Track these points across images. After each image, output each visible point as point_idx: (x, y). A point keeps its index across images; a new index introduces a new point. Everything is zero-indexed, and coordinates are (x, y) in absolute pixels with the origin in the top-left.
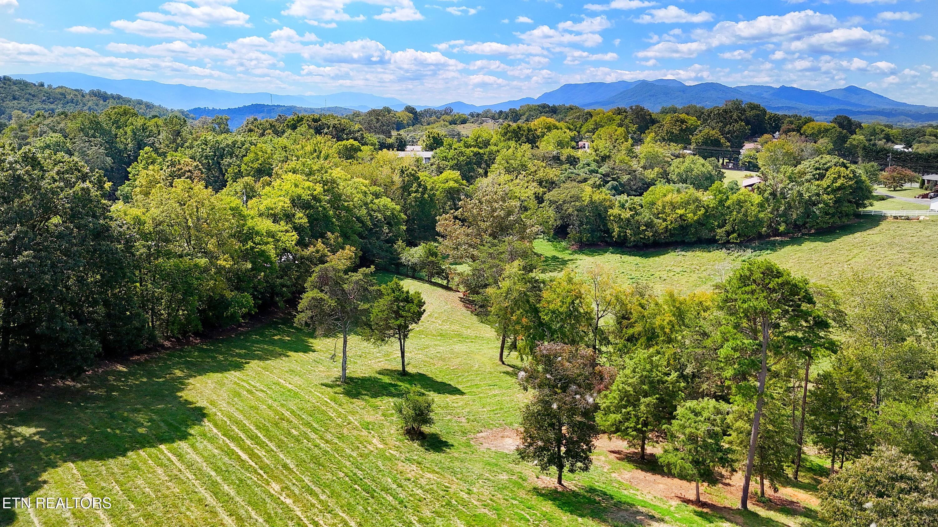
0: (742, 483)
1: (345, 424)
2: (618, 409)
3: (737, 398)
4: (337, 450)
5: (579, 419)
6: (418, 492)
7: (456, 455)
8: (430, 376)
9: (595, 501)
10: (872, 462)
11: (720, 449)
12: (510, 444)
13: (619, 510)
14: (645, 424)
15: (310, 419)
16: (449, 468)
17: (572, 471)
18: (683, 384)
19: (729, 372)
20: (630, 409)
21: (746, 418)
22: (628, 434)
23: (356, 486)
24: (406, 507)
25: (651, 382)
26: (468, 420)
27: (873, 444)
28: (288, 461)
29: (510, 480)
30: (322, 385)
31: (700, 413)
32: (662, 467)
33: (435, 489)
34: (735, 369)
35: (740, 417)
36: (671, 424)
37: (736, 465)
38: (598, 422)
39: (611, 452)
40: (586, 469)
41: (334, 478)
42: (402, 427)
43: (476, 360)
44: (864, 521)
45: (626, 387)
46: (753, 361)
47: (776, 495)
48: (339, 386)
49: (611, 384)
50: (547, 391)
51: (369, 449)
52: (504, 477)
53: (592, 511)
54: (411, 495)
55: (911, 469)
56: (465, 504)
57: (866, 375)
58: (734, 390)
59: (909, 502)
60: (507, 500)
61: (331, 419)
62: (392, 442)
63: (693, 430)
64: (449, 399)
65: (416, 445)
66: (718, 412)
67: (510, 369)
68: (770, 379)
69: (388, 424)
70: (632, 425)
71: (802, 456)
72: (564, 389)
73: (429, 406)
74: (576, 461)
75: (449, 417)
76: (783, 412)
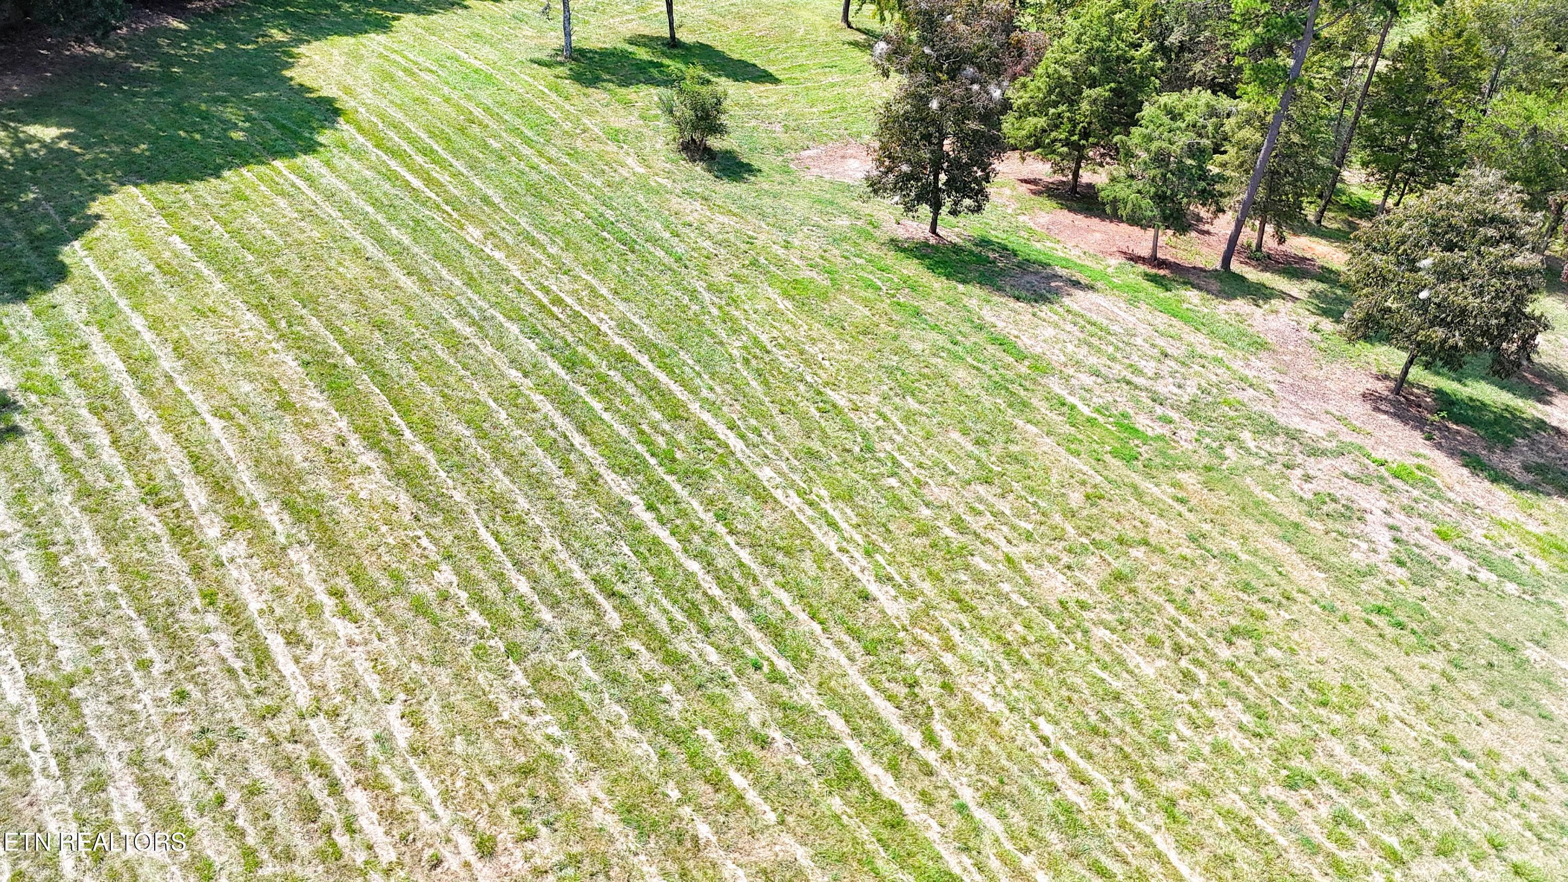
0: (1229, 230)
1: (578, 131)
2: (1043, 107)
3: (1249, 89)
4: (568, 175)
5: (973, 125)
6: (705, 244)
7: (766, 186)
8: (720, 49)
9: (988, 260)
10: (1451, 195)
11: (1203, 175)
12: (856, 170)
13: (1025, 272)
14: (1085, 135)
15: (518, 122)
16: (754, 208)
17: (954, 213)
18: (1160, 64)
19: (1245, 42)
20: (1062, 108)
21: (1257, 124)
22: (1053, 152)
23: (605, 234)
24: (686, 267)
25: (1105, 61)
26: (786, 129)
27: (1460, 166)
28: (490, 192)
29: (852, 227)
30: (532, 61)
31: (1181, 115)
32: (1104, 204)
33: (733, 240)
34: (1256, 35)
35: (1248, 122)
36: (1128, 134)
37: (1226, 202)
38: (1005, 131)
39: (1022, 181)
40: (978, 209)
41: (569, 220)
42: (674, 140)
43: (801, 20)
44: (1411, 287)
45: (1061, 69)
46: (1291, 20)
47: (1281, 248)
48: (561, 64)
49: (1035, 64)
50: (922, 77)
51: (620, 174)
52: (844, 222)
53: (982, 275)
54: (693, 249)
55: (1510, 208)
56: (781, 264)
57: (1483, 45)
58: (1247, 73)
59: (1492, 258)
60: (847, 258)
61: (553, 123)
62: (660, 163)
63: (1165, 145)
64: (754, 90)
65: (698, 168)
66: (1213, 112)
67: (861, 37)
68: (1314, 54)
69: (651, 133)
70: (1062, 137)
71: (1339, 185)
72: (953, 74)
73: (719, 103)
74: (963, 197)
75: (753, 123)
76: (1324, 111)
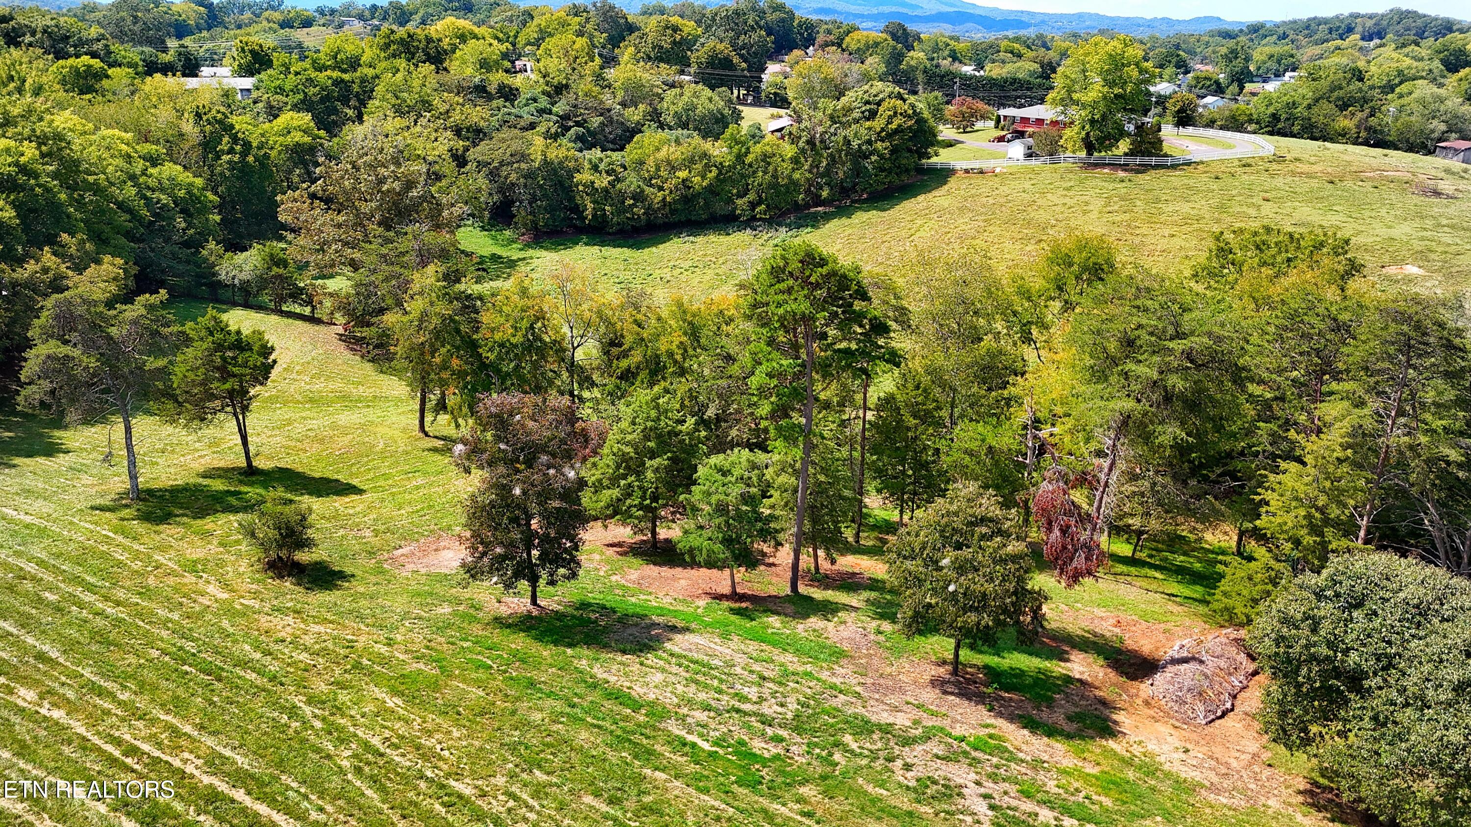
0: (790, 560)
1: (150, 569)
2: (614, 481)
3: (777, 444)
4: (139, 615)
5: (556, 504)
6: (301, 657)
7: (361, 589)
8: (300, 470)
9: (590, 621)
10: (947, 506)
11: (759, 517)
12: (451, 559)
13: (625, 626)
14: (655, 498)
15: (78, 570)
16: (351, 612)
17: (552, 583)
18: (703, 434)
19: (765, 409)
20: (631, 479)
21: (790, 470)
22: (631, 517)
23: (186, 668)
24: (282, 684)
25: (659, 437)
26: (376, 533)
27: (947, 482)
28: (46, 648)
29: (455, 613)
30: (93, 508)
31: (729, 471)
32: (683, 554)
33: (331, 647)
34: (772, 403)
35: (783, 470)
36: (690, 492)
37: (781, 537)
38: (585, 505)
39: (608, 545)
40: (574, 575)
41: (142, 661)
42: (259, 560)
43: (379, 435)
44: (941, 583)
45: (623, 447)
46: (795, 389)
47: (834, 567)
48: (126, 506)
49: (601, 446)
50: (502, 469)
51: (201, 604)
52: (446, 609)
53: (587, 635)
54: (289, 665)
55: (992, 508)
56: (384, 661)
57: (937, 391)
58: (772, 433)
59: (991, 550)
60: (453, 644)
61: (120, 564)
62: (246, 585)
63: (722, 497)
64: (339, 503)
65: (288, 584)
66: (754, 466)
67: (439, 443)
68: (819, 412)
69: (233, 558)
70: (636, 502)
71: (864, 510)
72: (530, 463)
73: (304, 518)
74: (557, 568)
75: (342, 532)
76: (837, 455)
